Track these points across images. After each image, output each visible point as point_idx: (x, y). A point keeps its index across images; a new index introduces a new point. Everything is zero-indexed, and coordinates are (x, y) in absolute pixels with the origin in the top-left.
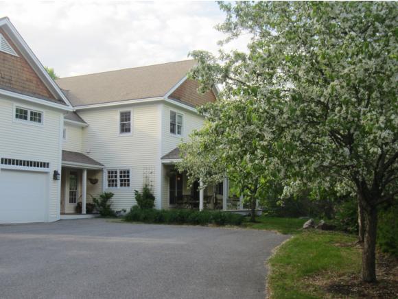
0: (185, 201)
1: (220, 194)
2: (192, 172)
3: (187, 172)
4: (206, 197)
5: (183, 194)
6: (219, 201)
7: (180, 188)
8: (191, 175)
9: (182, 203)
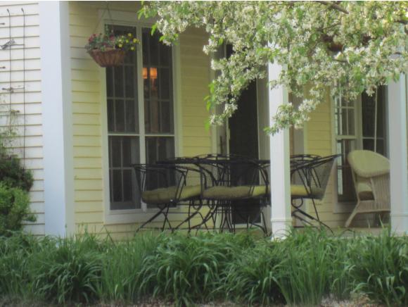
0: (186, 193)
1: (368, 145)
2: (231, 33)
3: (201, 35)
4: (301, 166)
5: (181, 151)
6: (362, 187)
7: (163, 117)
8: (226, 50)
9: (175, 203)
